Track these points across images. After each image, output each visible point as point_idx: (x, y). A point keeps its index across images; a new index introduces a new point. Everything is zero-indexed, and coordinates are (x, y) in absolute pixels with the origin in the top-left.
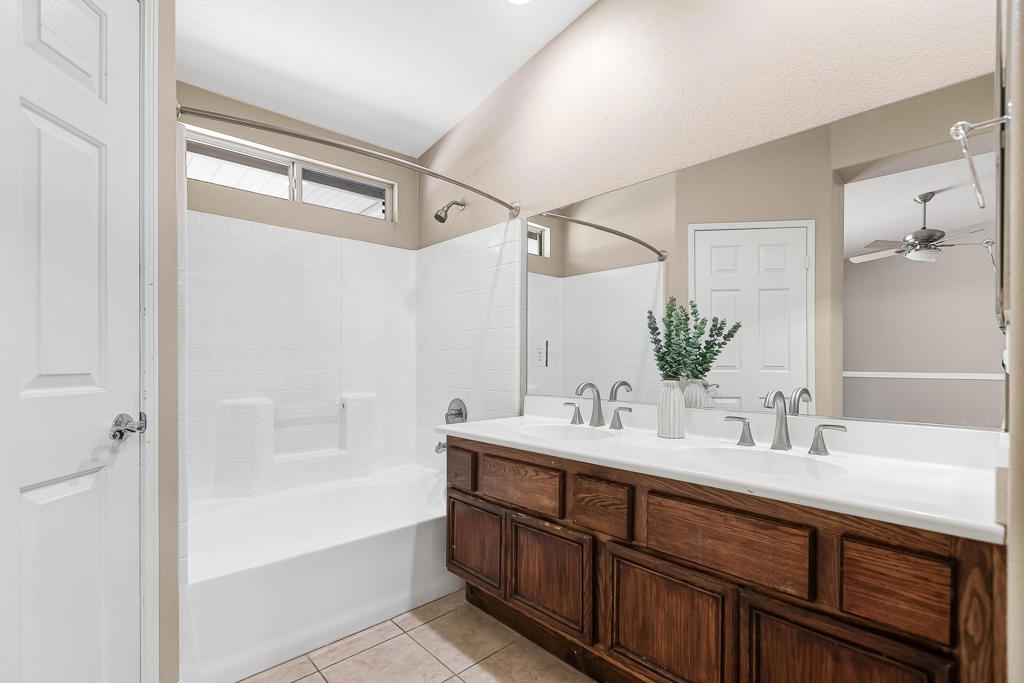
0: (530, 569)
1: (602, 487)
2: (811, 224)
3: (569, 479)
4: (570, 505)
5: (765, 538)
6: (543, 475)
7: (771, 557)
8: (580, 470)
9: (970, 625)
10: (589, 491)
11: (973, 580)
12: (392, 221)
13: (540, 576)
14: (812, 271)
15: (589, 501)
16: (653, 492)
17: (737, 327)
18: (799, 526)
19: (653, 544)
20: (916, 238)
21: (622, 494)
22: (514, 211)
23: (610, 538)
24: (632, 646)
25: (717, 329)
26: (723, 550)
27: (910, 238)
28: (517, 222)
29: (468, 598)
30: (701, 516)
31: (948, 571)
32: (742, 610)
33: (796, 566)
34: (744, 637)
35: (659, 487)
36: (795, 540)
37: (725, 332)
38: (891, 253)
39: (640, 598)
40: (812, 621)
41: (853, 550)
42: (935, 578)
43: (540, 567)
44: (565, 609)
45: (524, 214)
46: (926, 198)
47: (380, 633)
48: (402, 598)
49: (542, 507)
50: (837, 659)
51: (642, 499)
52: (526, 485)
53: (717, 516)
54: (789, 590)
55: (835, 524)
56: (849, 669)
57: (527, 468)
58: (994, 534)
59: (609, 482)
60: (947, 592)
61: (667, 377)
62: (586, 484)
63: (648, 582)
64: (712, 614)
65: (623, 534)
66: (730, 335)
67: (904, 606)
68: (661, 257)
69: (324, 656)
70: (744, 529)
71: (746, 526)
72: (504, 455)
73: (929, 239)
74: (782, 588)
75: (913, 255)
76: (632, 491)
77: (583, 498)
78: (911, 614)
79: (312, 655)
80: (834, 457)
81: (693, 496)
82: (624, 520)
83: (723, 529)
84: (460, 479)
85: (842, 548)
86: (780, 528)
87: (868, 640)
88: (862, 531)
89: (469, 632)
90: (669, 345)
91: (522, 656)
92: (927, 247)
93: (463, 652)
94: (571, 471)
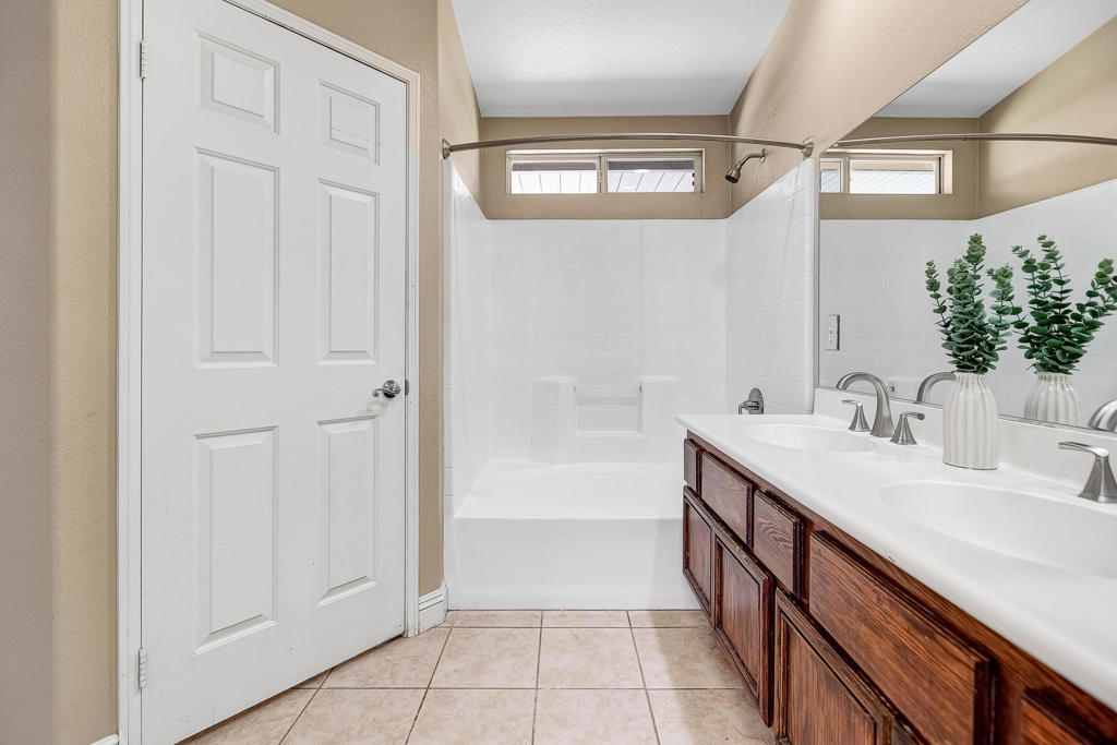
1: (774, 513)
5: (920, 648)
6: (737, 486)
7: (927, 684)
10: (765, 515)
13: (734, 613)
15: (766, 529)
19: (813, 609)
21: (789, 527)
22: (805, 150)
26: (877, 648)
30: (855, 584)
33: (956, 716)
36: (956, 668)
39: (804, 683)
43: (735, 600)
44: (750, 664)
45: (817, 152)
47: (609, 619)
49: (736, 526)
52: (727, 494)
57: (727, 474)
59: (783, 508)
62: (763, 505)
63: (810, 662)
65: (789, 584)
69: (554, 618)
70: (898, 623)
71: (900, 619)
77: (761, 523)
79: (546, 613)
81: (856, 551)
82: (790, 564)
86: (939, 638)
89: (692, 655)
91: (731, 708)
93: (670, 671)
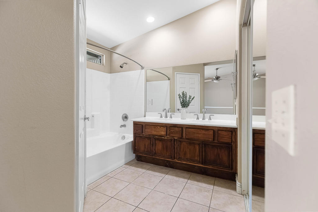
0: (159, 148)
1: (176, 128)
2: (199, 74)
3: (168, 128)
4: (168, 133)
5: (206, 132)
6: (162, 128)
7: (208, 135)
8: (170, 125)
9: (233, 140)
10: (173, 129)
11: (234, 133)
12: (103, 65)
13: (161, 149)
14: (199, 84)
16: (187, 128)
17: (194, 97)
18: (212, 130)
19: (187, 137)
20: (215, 78)
21: (180, 129)
22: (142, 68)
23: (177, 138)
24: (183, 157)
25: (190, 97)
26: (200, 136)
27: (214, 77)
28: (144, 70)
29: (137, 160)
30: (196, 131)
31: (231, 132)
32: (203, 145)
33: (211, 136)
34: (203, 150)
35: (187, 127)
36: (211, 132)
37: (192, 98)
38: (211, 80)
39: (184, 148)
40: (214, 144)
41: (220, 132)
42: (230, 134)
43: (161, 147)
44: (167, 154)
46: (217, 69)
47: (120, 169)
48: (122, 161)
49: (162, 134)
50: (217, 149)
51: (184, 130)
52: (158, 130)
53: (199, 130)
54: (211, 140)
55: (217, 128)
56: (219, 150)
57: (158, 127)
58: (236, 126)
59: (177, 127)
60: (231, 135)
61: (182, 107)
62: (172, 128)
63: (186, 144)
64: (198, 147)
65: (181, 136)
66: (193, 99)
67: (226, 139)
68: (169, 79)
69: (110, 175)
70: (203, 132)
72: (151, 124)
73: (217, 78)
74: (209, 140)
75: (215, 81)
76: (182, 128)
77: (172, 131)
78: (227, 140)
79: (107, 175)
80: (212, 120)
81: (194, 127)
82: (181, 134)
83: (200, 132)
84: (138, 131)
85: (218, 132)
86: (209, 130)
87: (222, 145)
88: (220, 129)
89: (141, 166)
90: (183, 101)
91: (156, 167)
92: (217, 80)
94: (168, 126)
